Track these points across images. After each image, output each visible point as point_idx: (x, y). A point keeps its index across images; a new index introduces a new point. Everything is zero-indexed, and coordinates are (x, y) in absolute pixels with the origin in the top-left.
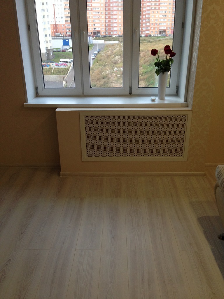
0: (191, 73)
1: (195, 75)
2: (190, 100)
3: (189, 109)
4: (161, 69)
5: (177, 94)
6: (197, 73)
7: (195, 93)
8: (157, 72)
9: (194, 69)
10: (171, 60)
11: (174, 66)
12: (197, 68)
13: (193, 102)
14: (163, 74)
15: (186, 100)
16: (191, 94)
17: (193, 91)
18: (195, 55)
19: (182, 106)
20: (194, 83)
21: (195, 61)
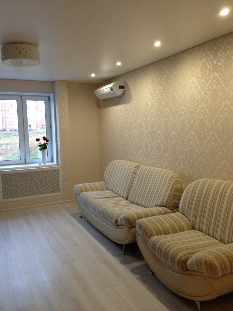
0: (58, 149)
1: (60, 149)
2: (59, 162)
3: (60, 166)
4: (42, 148)
5: (52, 161)
6: (61, 148)
7: (61, 158)
8: (40, 149)
9: (59, 147)
10: (47, 143)
11: (49, 147)
12: (60, 146)
13: (61, 162)
14: (44, 150)
15: (57, 163)
16: (59, 159)
17: (60, 157)
18: (58, 140)
19: (56, 165)
20: (60, 153)
21: (59, 143)
